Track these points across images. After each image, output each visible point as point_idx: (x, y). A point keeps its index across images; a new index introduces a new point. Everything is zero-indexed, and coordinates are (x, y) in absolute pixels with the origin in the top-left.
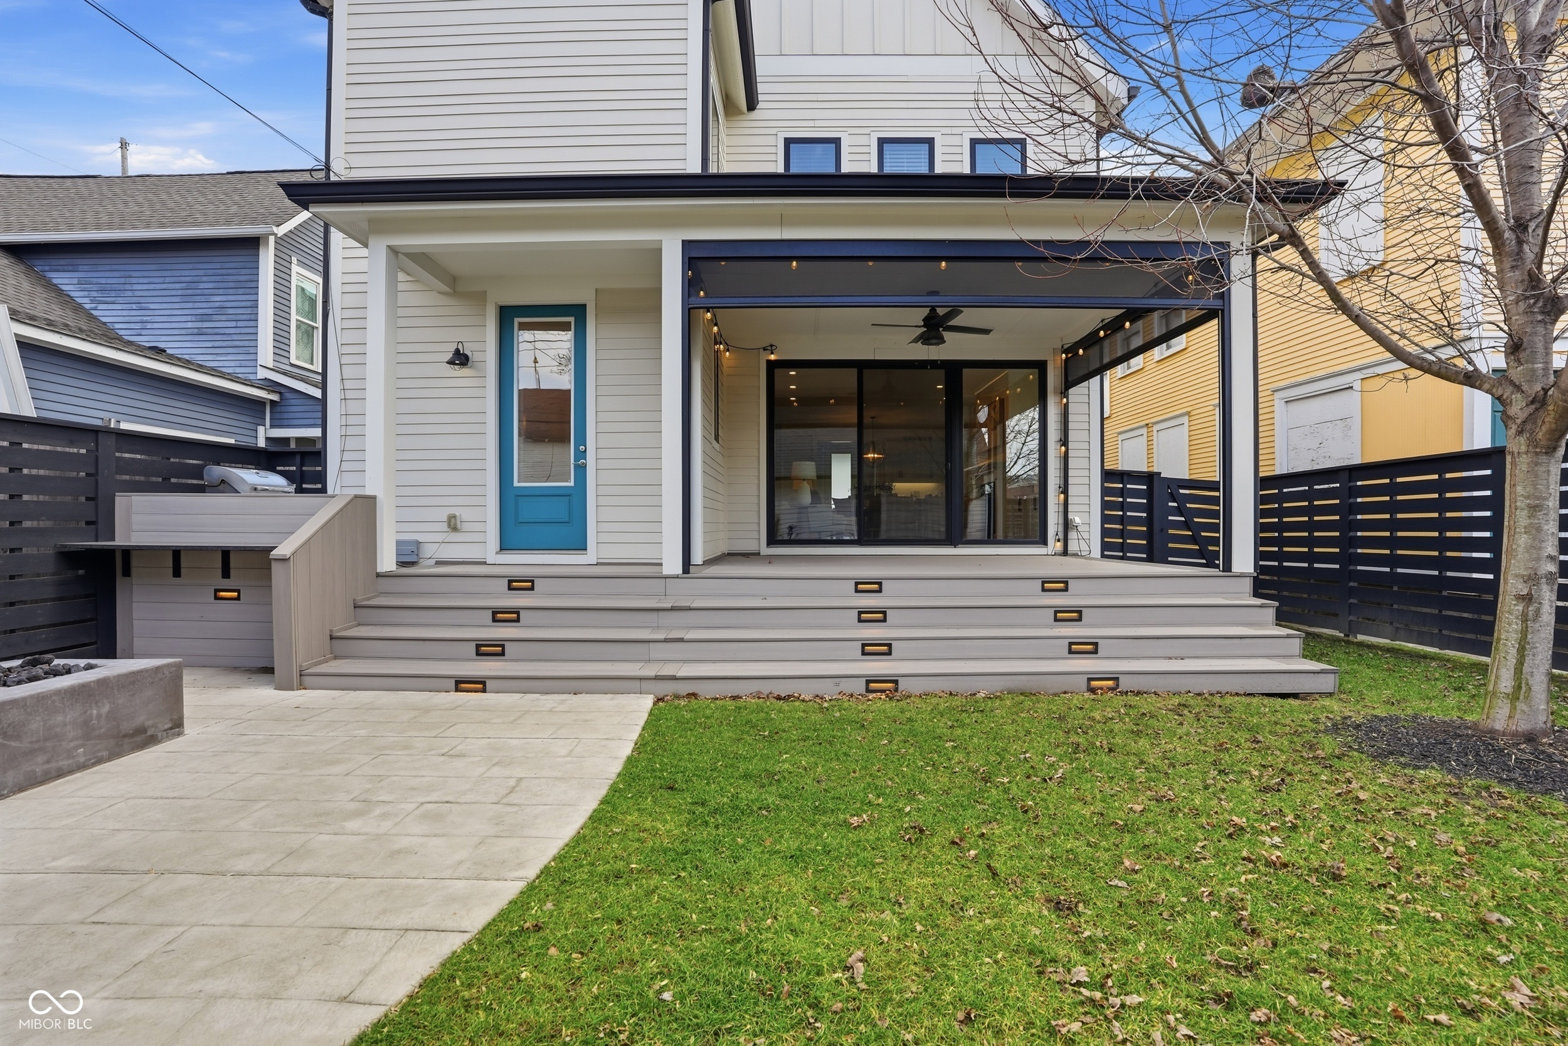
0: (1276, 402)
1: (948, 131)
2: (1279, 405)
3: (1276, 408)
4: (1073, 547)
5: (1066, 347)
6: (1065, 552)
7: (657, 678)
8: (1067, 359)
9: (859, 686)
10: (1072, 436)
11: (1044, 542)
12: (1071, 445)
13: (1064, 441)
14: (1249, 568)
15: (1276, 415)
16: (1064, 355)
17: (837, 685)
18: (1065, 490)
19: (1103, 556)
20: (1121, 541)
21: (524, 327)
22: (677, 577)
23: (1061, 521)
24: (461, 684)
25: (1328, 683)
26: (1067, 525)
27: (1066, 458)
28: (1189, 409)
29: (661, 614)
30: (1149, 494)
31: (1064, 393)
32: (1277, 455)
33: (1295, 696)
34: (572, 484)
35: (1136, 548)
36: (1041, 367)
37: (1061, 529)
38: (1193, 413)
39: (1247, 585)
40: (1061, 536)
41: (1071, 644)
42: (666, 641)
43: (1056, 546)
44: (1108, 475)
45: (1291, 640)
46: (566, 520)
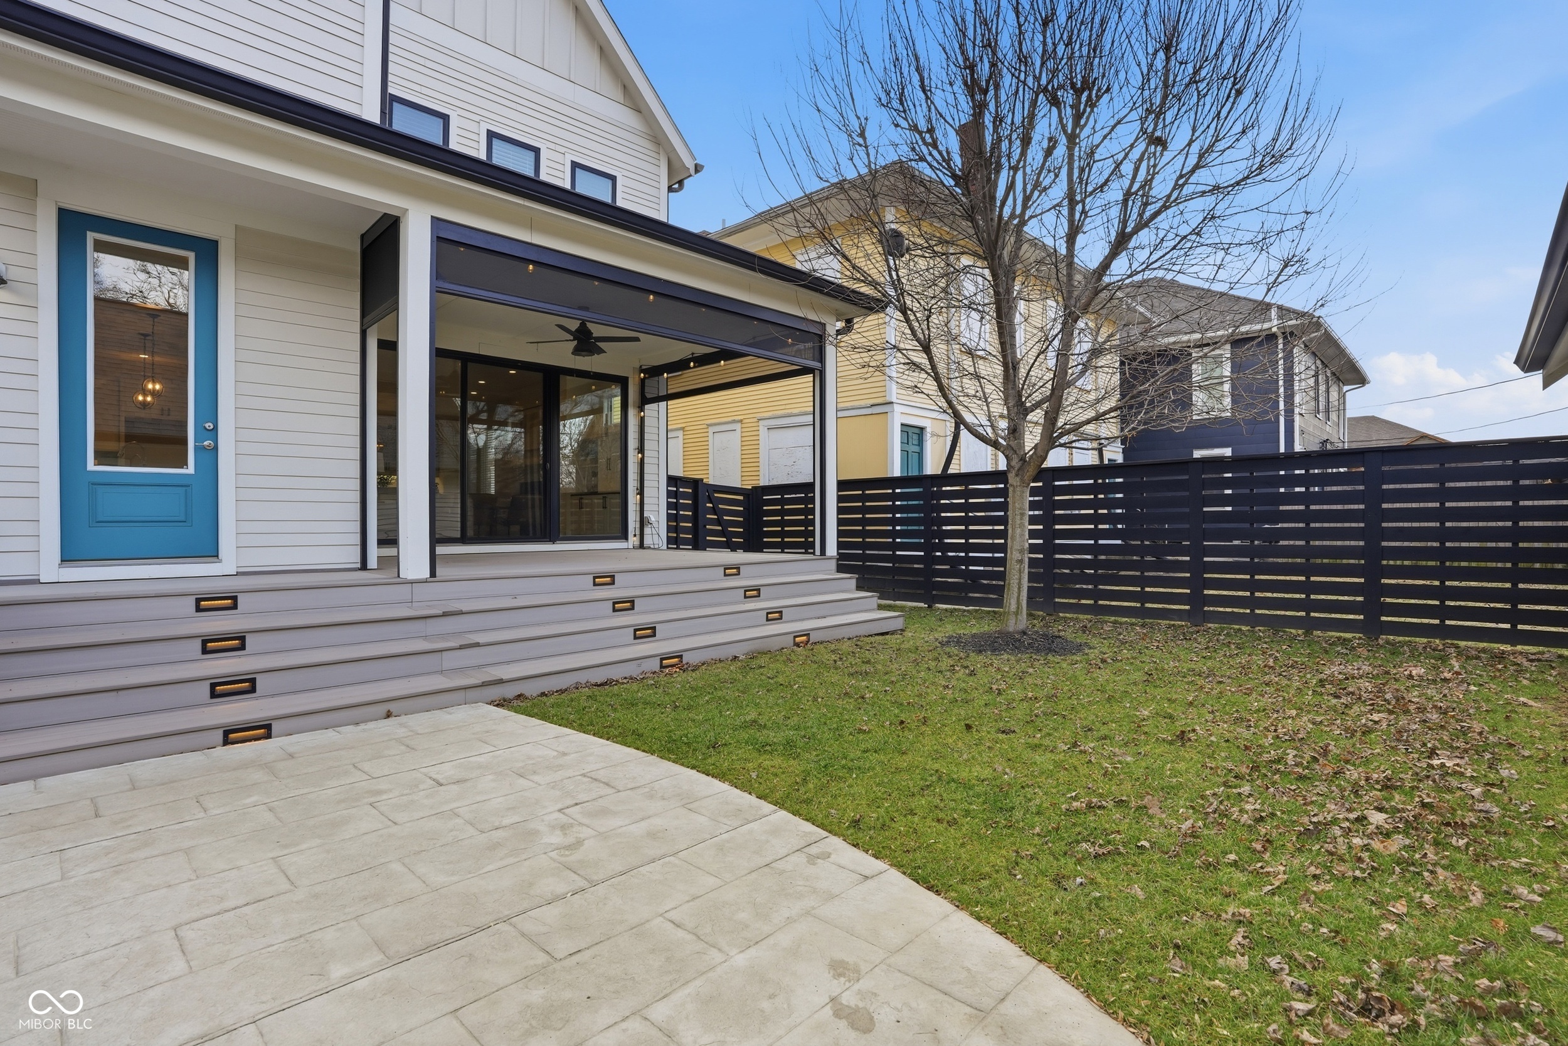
0: (761, 428)
1: (552, 146)
2: (763, 431)
3: (760, 433)
4: (648, 541)
5: (644, 367)
6: (642, 546)
7: (485, 684)
8: (645, 377)
9: (655, 665)
10: (648, 445)
11: (625, 537)
12: (646, 453)
13: (641, 450)
14: (835, 554)
15: (761, 438)
16: (642, 375)
17: (639, 665)
18: (641, 492)
19: (668, 548)
20: (675, 535)
21: (101, 247)
22: (425, 581)
23: (638, 519)
24: (230, 735)
25: (899, 624)
26: (643, 522)
27: (642, 463)
28: (683, 425)
29: (429, 621)
30: (695, 497)
31: (641, 408)
32: (761, 469)
33: (887, 633)
34: (191, 469)
35: (686, 542)
36: (623, 382)
37: (638, 526)
38: (686, 429)
39: (833, 564)
40: (638, 532)
41: (768, 613)
42: (461, 647)
43: (633, 540)
44: (672, 480)
45: (871, 599)
46: (183, 519)
